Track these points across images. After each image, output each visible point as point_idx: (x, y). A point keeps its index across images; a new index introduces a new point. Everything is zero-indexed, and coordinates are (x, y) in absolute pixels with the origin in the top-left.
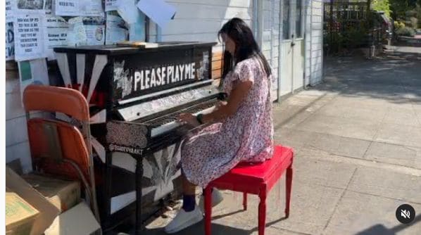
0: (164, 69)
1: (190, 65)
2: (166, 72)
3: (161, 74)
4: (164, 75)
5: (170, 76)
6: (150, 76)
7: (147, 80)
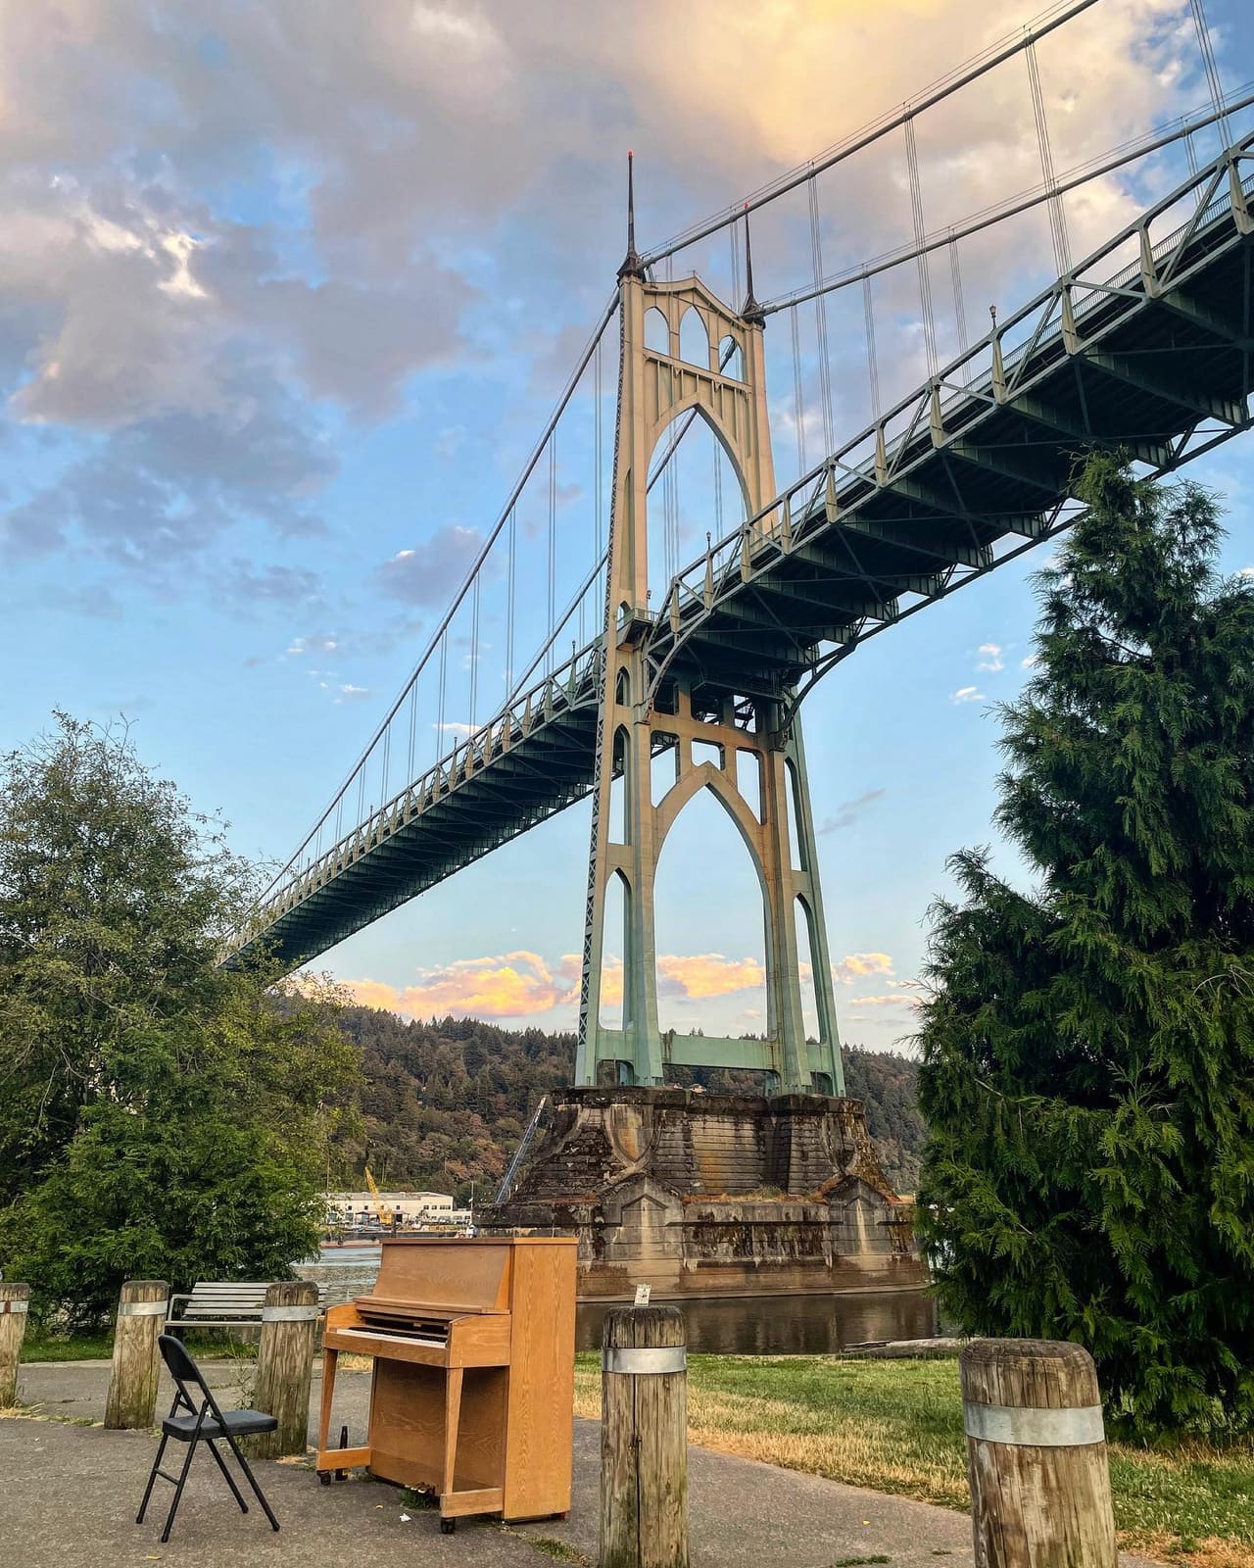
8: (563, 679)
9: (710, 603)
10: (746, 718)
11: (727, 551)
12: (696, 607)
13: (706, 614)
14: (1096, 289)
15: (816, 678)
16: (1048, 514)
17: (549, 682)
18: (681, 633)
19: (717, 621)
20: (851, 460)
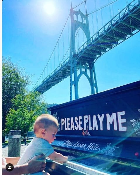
0: (80, 118)
1: (114, 115)
2: (82, 120)
3: (78, 121)
4: (81, 123)
5: (87, 124)
6: (70, 122)
7: (68, 124)
8: (66, 62)
9: (83, 51)
10: (88, 65)
11: (85, 44)
12: (82, 52)
13: (83, 52)
14: (132, 6)
15: (96, 60)
16: (125, 37)
17: (64, 62)
18: (80, 55)
19: (84, 53)
20: (101, 31)
